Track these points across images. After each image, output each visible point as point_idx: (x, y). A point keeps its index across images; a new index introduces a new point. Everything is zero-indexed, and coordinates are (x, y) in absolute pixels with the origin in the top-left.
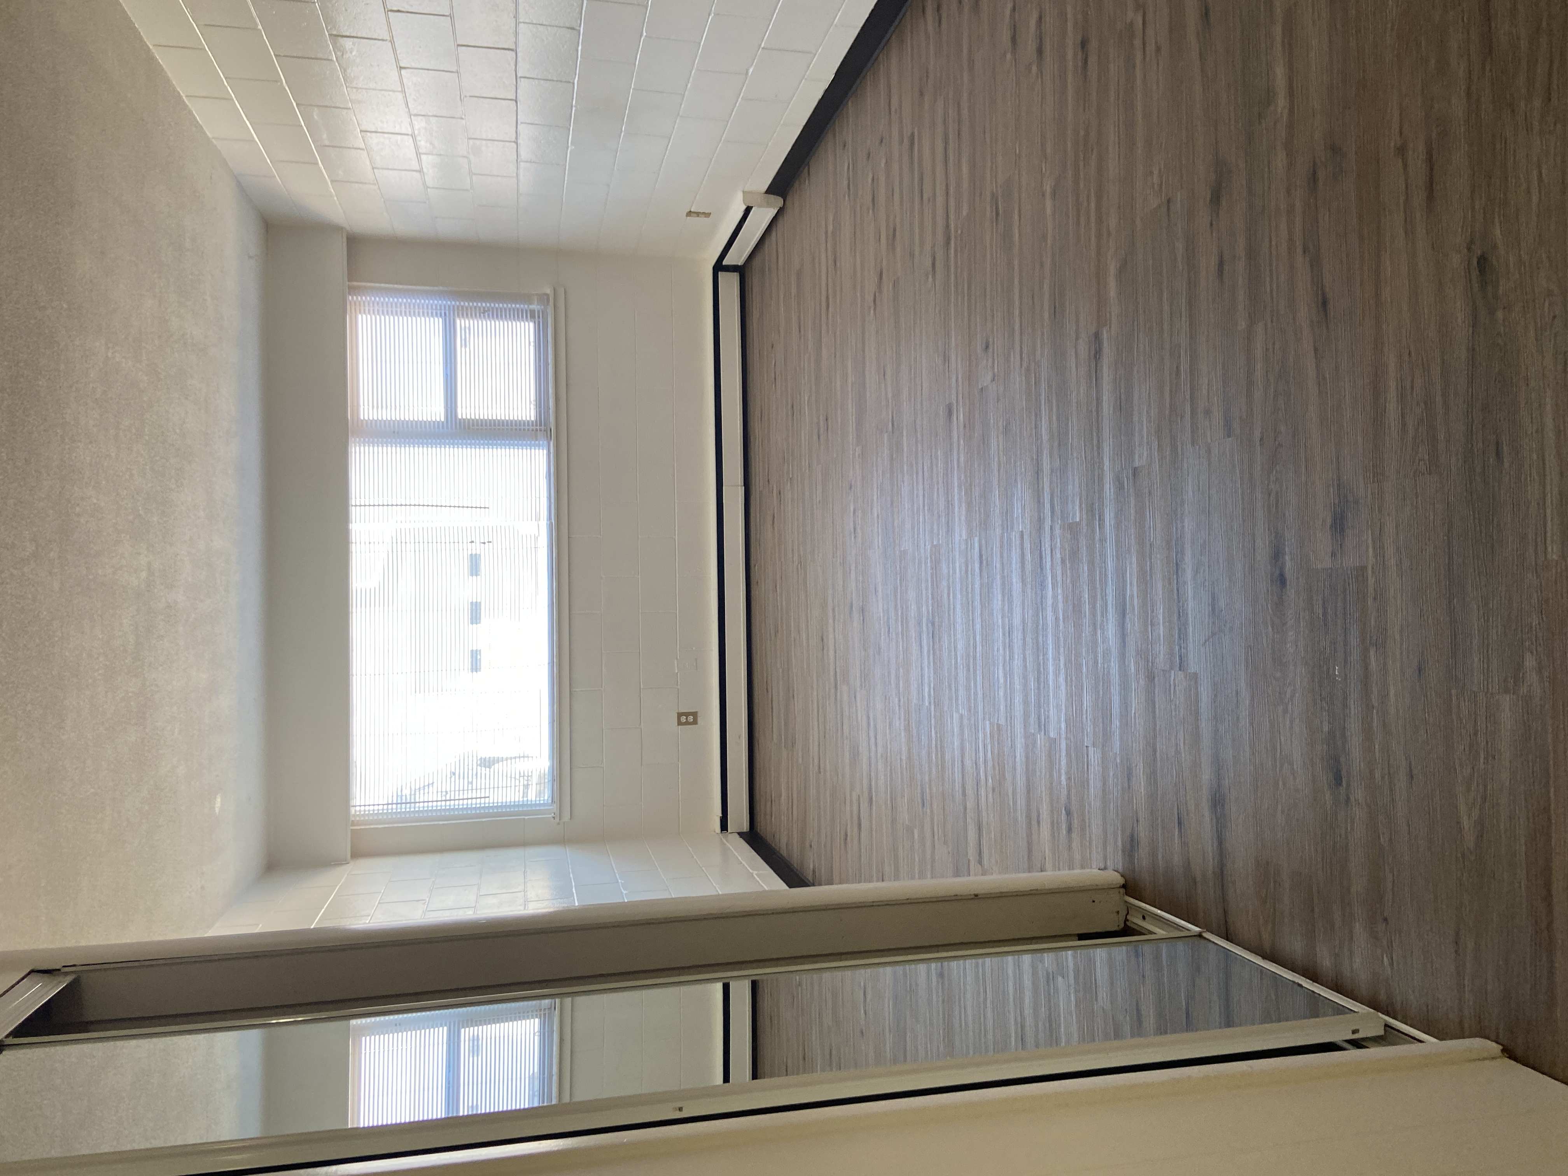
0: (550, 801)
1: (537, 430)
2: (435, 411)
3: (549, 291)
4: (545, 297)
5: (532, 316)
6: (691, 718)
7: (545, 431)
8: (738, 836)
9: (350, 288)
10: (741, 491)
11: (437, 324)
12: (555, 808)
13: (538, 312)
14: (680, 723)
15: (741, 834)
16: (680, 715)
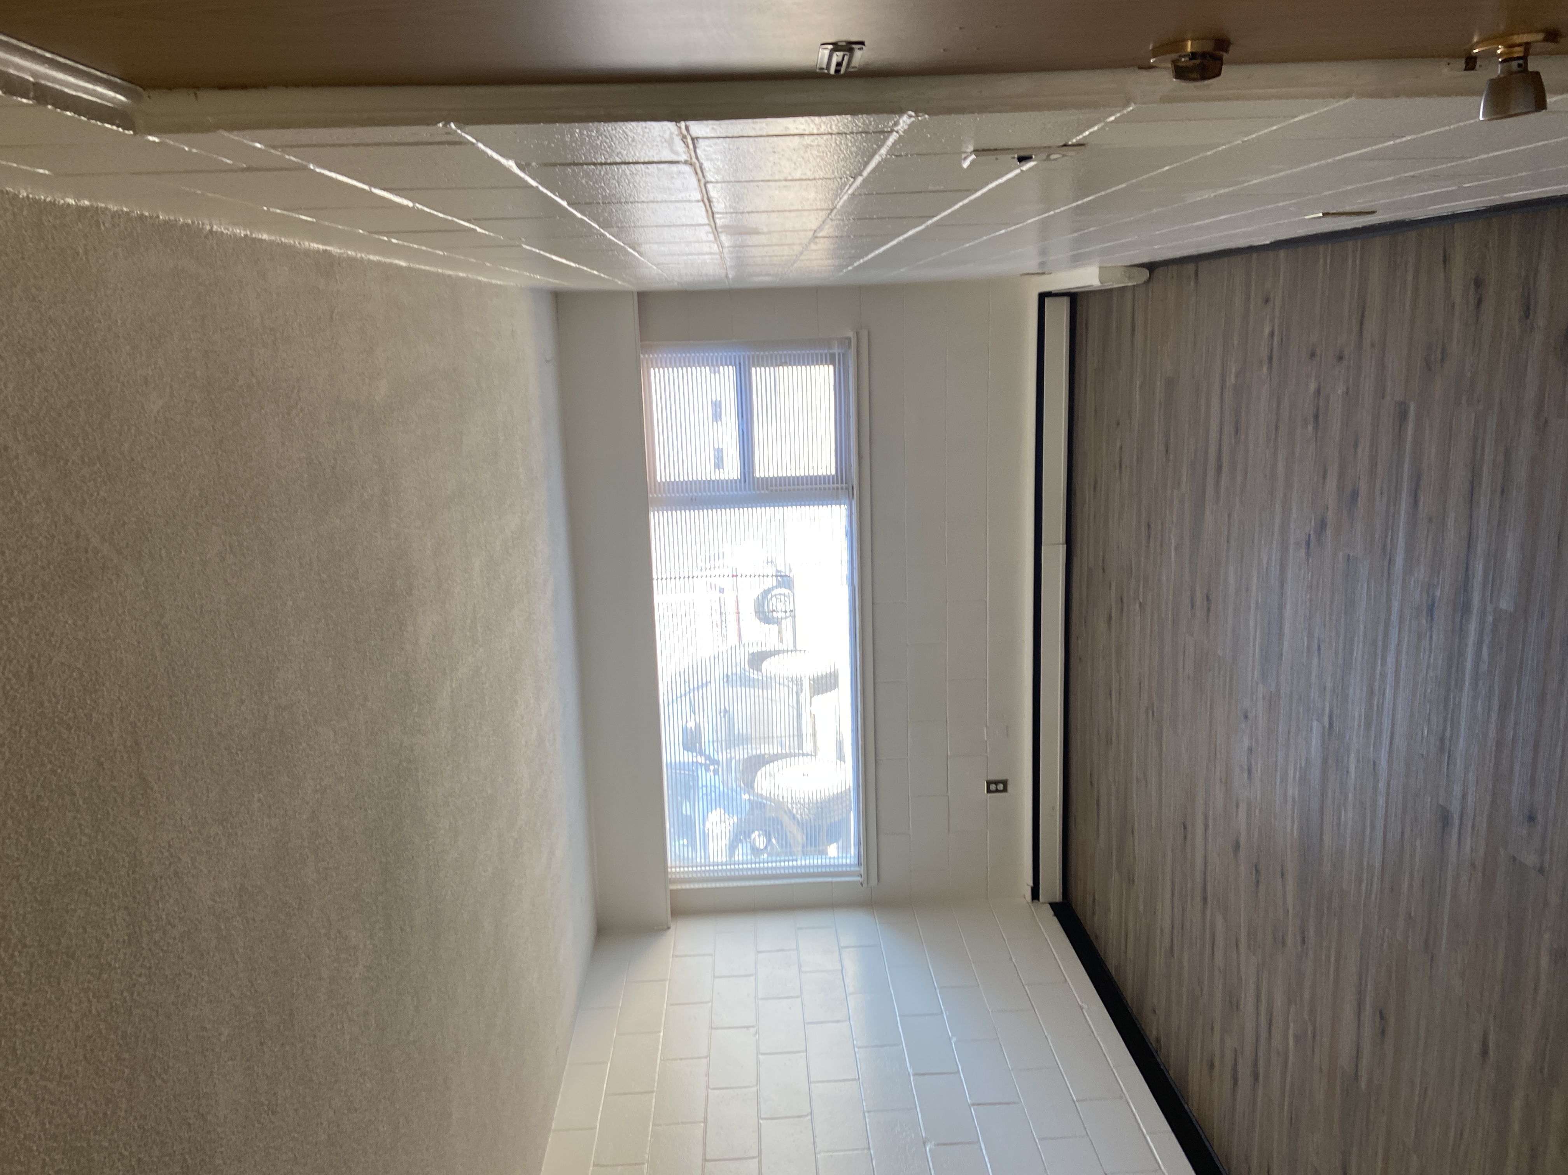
0: (856, 862)
1: (838, 488)
2: (732, 471)
3: (851, 334)
4: (847, 341)
5: (831, 360)
6: (1001, 787)
7: (847, 489)
8: (1049, 906)
9: (642, 347)
10: (1062, 550)
11: (729, 373)
12: (862, 870)
13: (839, 354)
14: (989, 791)
15: (1053, 906)
16: (989, 783)
